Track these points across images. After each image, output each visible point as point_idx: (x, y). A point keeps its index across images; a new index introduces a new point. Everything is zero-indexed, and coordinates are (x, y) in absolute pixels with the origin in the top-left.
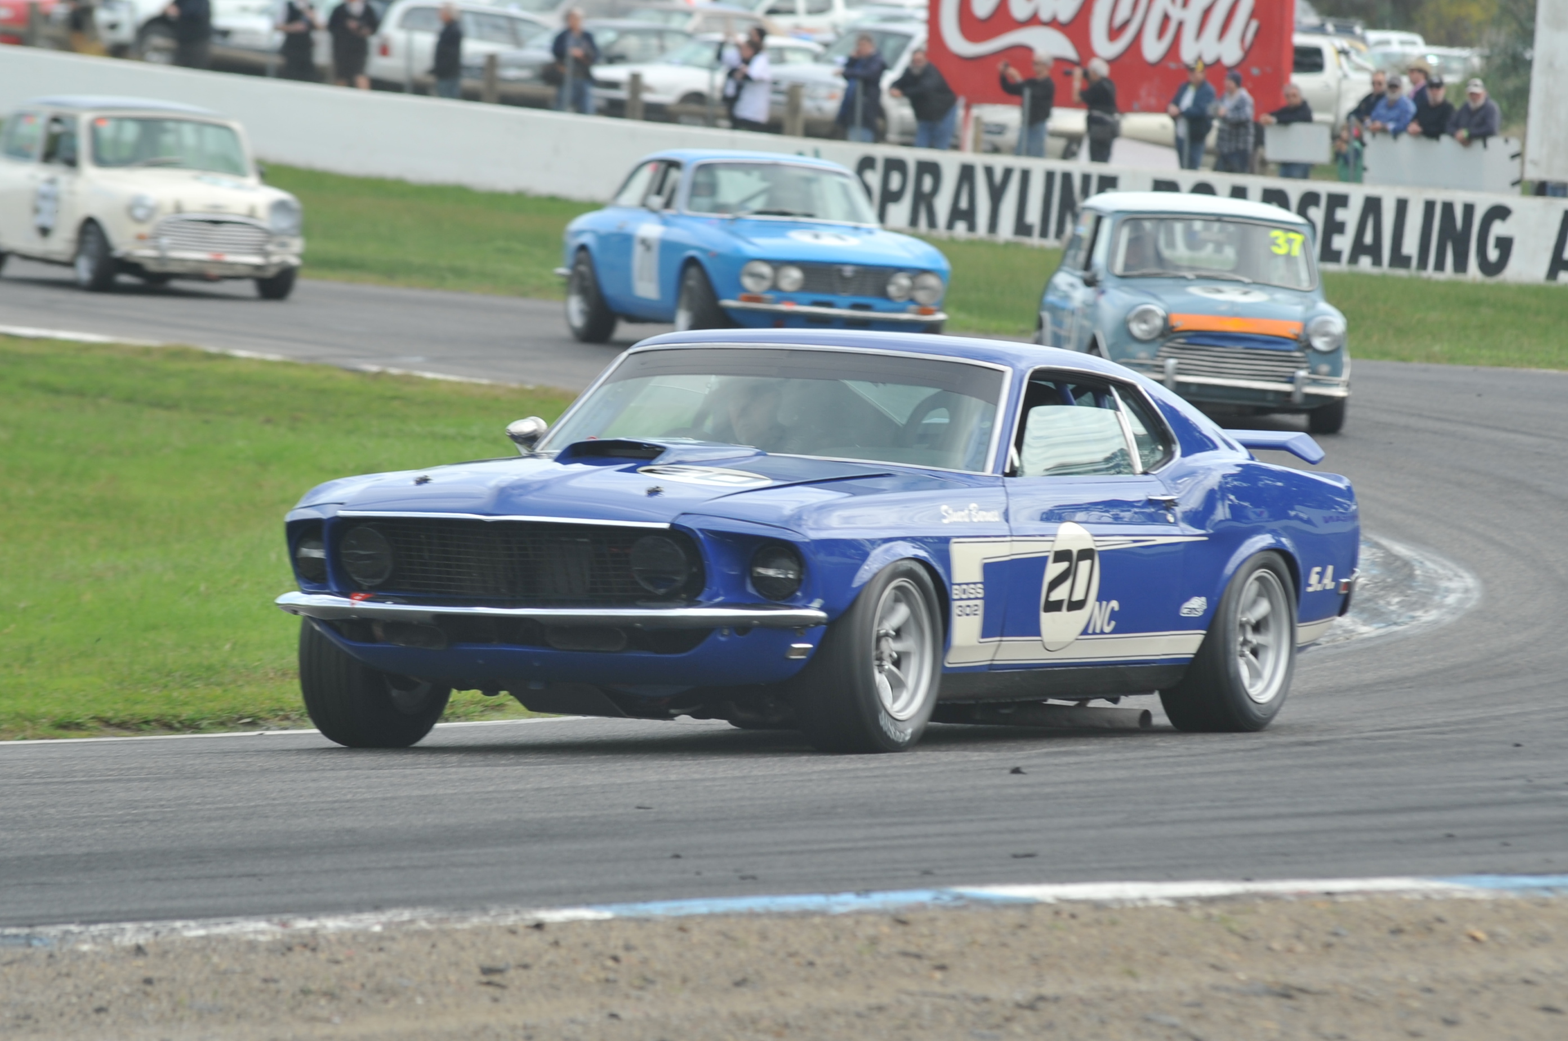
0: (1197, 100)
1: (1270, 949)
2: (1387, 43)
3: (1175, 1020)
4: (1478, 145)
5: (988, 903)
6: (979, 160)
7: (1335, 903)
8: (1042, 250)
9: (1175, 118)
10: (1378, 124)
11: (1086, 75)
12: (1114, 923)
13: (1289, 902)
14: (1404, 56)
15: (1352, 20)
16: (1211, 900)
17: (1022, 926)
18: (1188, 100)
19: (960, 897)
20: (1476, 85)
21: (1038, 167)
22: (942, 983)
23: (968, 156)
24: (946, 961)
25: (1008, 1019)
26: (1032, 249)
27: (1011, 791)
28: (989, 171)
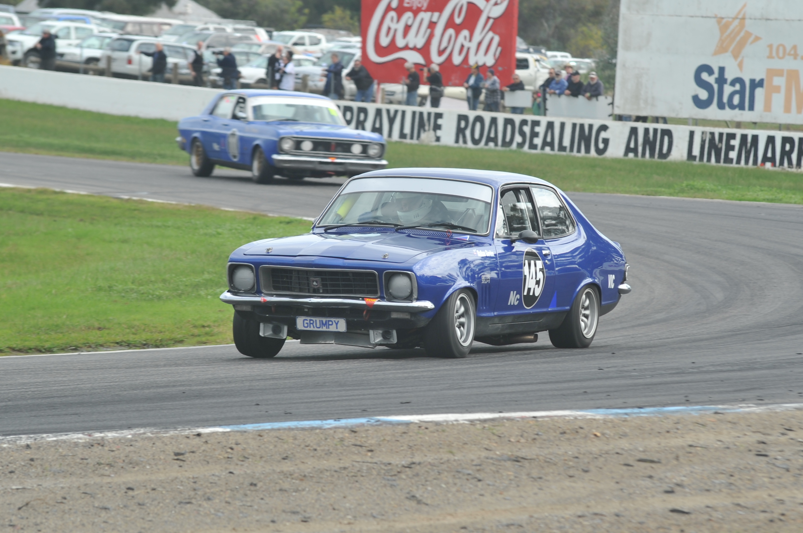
0: (476, 81)
1: (510, 441)
2: (555, 56)
3: (470, 472)
4: (594, 99)
5: (390, 423)
6: (384, 107)
7: (537, 421)
8: (411, 145)
9: (467, 88)
10: (552, 91)
11: (429, 71)
12: (443, 431)
13: (518, 421)
14: (563, 62)
15: (541, 47)
16: (485, 421)
17: (405, 433)
18: (472, 81)
19: (378, 421)
20: (593, 74)
21: (409, 109)
22: (371, 457)
23: (379, 105)
24: (373, 448)
25: (399, 472)
26: (407, 144)
27: (400, 375)
28: (388, 111)
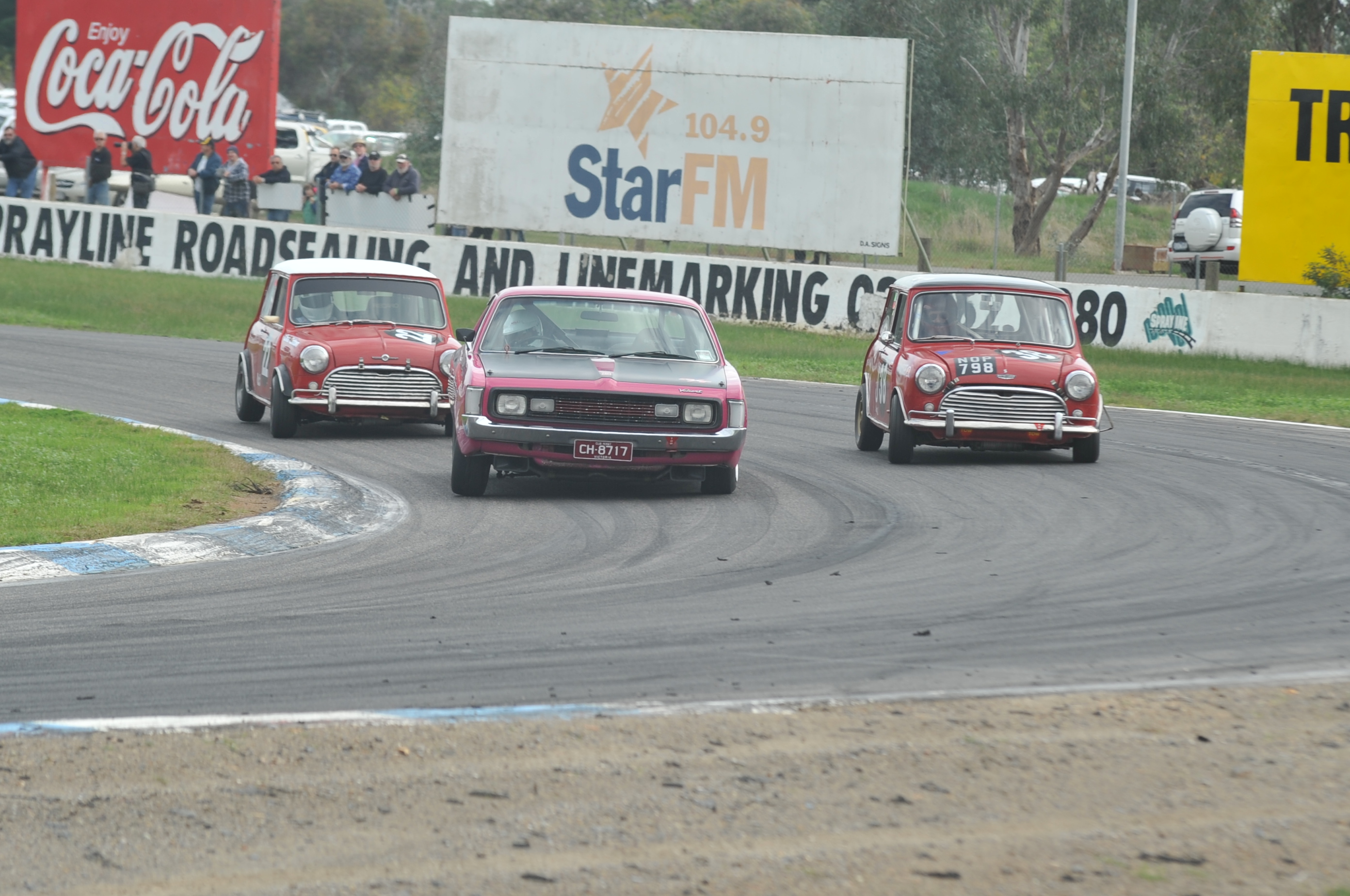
0: (209, 165)
1: (259, 762)
2: (342, 127)
3: (192, 812)
4: (405, 199)
5: (60, 732)
6: (54, 206)
7: (306, 729)
8: (99, 269)
9: (193, 178)
10: (336, 184)
11: (130, 146)
12: (149, 745)
13: (274, 729)
14: (353, 136)
15: (317, 112)
16: (219, 728)
17: (83, 748)
18: (202, 166)
19: (39, 728)
20: (402, 158)
21: (97, 211)
22: (25, 789)
23: (46, 203)
24: (29, 774)
25: (72, 814)
26: (93, 268)
27: (78, 652)
28: (61, 213)
